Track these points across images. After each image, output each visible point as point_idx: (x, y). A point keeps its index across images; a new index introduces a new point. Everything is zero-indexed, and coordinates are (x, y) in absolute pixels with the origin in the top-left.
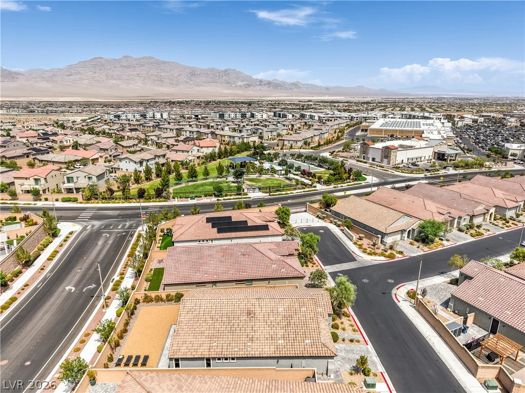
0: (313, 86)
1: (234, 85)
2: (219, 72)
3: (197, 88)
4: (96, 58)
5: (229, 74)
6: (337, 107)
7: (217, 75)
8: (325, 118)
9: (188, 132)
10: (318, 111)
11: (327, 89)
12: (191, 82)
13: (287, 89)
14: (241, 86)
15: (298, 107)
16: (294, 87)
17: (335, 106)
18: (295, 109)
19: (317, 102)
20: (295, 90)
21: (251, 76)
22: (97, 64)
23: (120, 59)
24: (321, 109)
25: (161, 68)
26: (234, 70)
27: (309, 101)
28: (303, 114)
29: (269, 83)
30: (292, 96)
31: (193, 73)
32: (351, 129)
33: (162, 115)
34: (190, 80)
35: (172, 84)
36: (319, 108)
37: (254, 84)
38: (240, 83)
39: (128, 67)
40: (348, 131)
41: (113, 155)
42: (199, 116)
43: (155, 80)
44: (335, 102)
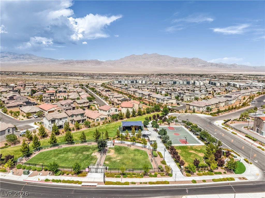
0: (244, 66)
1: (196, 66)
2: (189, 59)
3: (176, 68)
4: (132, 55)
5: (194, 60)
6: (259, 78)
7: (188, 61)
8: (244, 87)
9: (138, 93)
10: (243, 81)
11: (254, 68)
12: (174, 65)
13: (228, 68)
14: (200, 66)
15: (231, 78)
16: (232, 67)
17: (257, 78)
18: (228, 79)
19: (246, 75)
20: (233, 68)
21: (206, 61)
22: (133, 57)
23: (142, 55)
24: (246, 80)
25: (160, 58)
26: (197, 58)
27: (241, 74)
28: (229, 83)
29: (217, 65)
30: (230, 71)
31: (175, 60)
32: (261, 96)
33: (142, 82)
34: (173, 64)
35: (164, 66)
36: (246, 79)
37: (208, 65)
38: (200, 65)
39: (145, 58)
40: (258, 97)
41: (66, 109)
42: (162, 83)
43: (156, 64)
44: (258, 76)
